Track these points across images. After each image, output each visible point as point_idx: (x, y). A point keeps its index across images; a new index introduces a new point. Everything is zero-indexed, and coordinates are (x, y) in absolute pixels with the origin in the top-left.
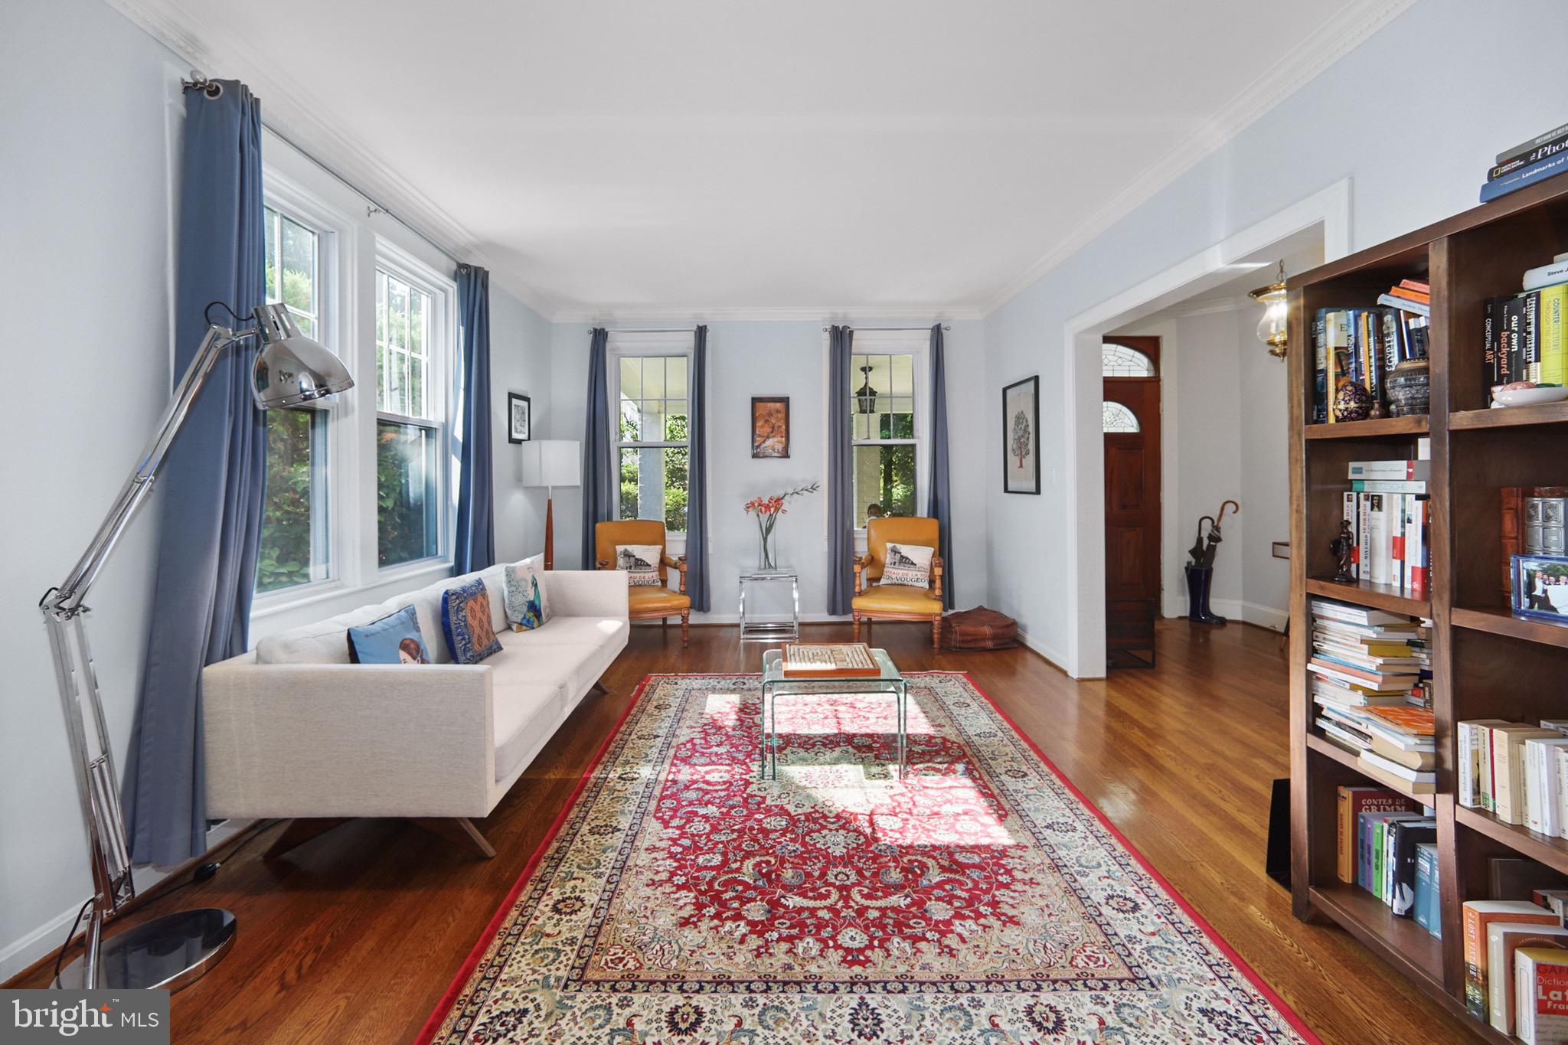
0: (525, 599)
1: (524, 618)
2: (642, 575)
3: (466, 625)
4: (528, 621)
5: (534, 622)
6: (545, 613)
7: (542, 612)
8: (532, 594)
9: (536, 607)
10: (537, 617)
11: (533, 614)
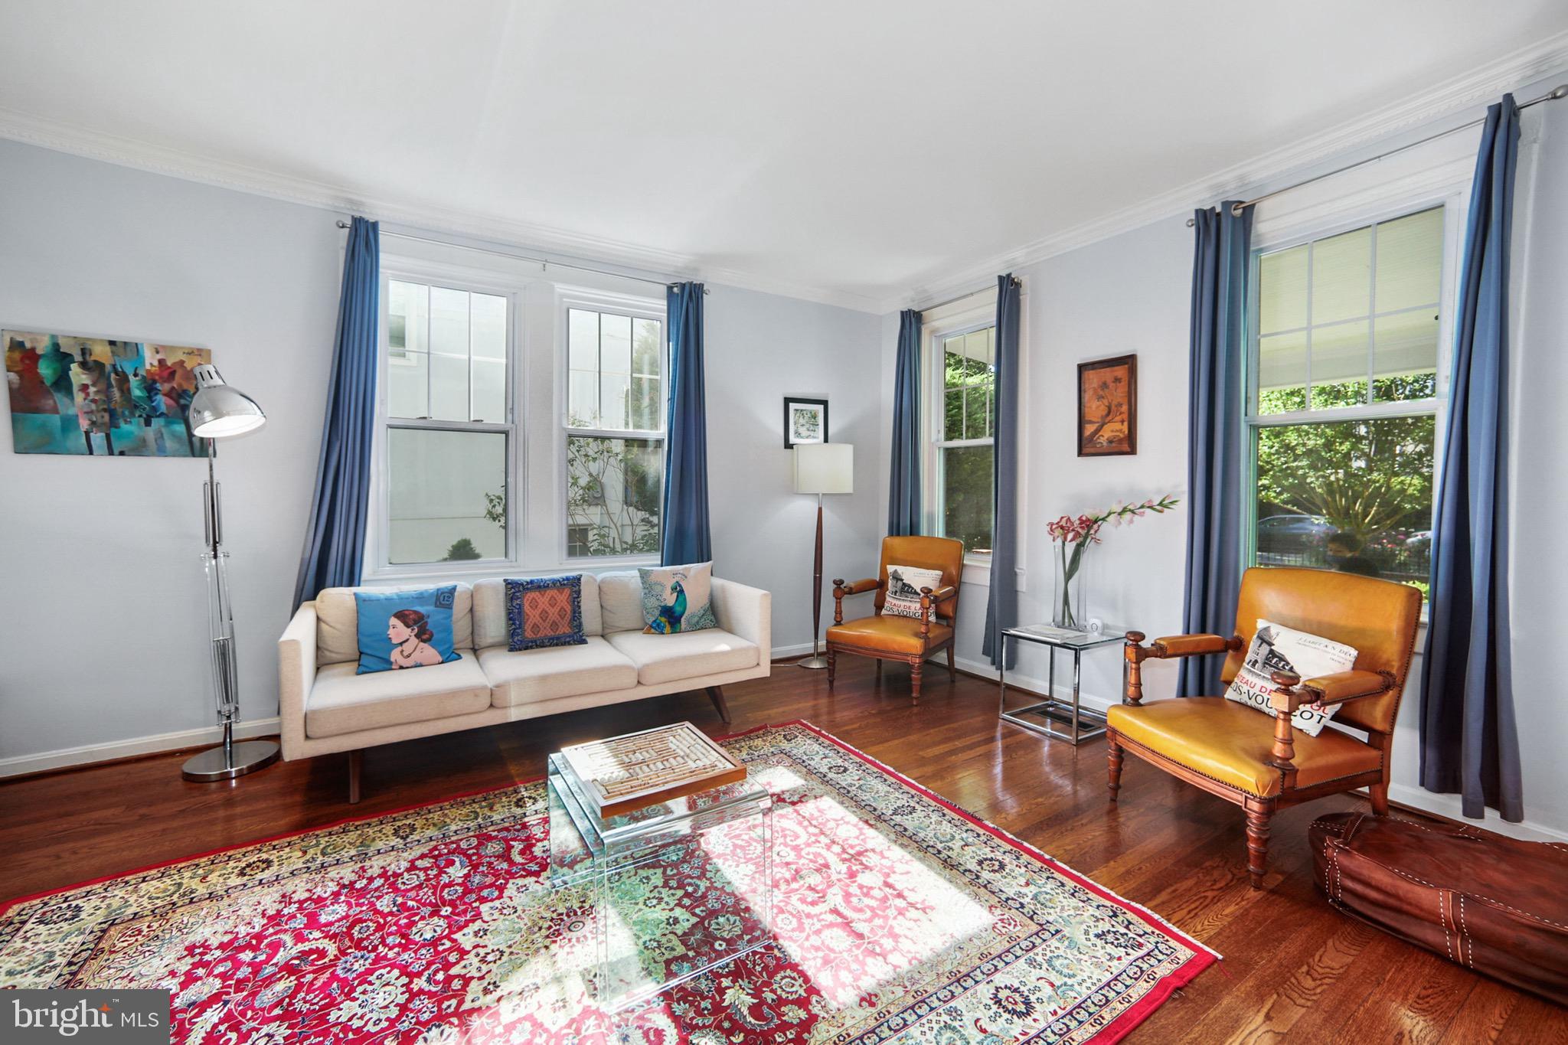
0: (658, 603)
1: (655, 621)
2: (908, 604)
4: (658, 625)
5: (665, 627)
6: (688, 621)
7: (683, 620)
8: (670, 600)
9: (673, 613)
10: (669, 623)
11: (663, 619)
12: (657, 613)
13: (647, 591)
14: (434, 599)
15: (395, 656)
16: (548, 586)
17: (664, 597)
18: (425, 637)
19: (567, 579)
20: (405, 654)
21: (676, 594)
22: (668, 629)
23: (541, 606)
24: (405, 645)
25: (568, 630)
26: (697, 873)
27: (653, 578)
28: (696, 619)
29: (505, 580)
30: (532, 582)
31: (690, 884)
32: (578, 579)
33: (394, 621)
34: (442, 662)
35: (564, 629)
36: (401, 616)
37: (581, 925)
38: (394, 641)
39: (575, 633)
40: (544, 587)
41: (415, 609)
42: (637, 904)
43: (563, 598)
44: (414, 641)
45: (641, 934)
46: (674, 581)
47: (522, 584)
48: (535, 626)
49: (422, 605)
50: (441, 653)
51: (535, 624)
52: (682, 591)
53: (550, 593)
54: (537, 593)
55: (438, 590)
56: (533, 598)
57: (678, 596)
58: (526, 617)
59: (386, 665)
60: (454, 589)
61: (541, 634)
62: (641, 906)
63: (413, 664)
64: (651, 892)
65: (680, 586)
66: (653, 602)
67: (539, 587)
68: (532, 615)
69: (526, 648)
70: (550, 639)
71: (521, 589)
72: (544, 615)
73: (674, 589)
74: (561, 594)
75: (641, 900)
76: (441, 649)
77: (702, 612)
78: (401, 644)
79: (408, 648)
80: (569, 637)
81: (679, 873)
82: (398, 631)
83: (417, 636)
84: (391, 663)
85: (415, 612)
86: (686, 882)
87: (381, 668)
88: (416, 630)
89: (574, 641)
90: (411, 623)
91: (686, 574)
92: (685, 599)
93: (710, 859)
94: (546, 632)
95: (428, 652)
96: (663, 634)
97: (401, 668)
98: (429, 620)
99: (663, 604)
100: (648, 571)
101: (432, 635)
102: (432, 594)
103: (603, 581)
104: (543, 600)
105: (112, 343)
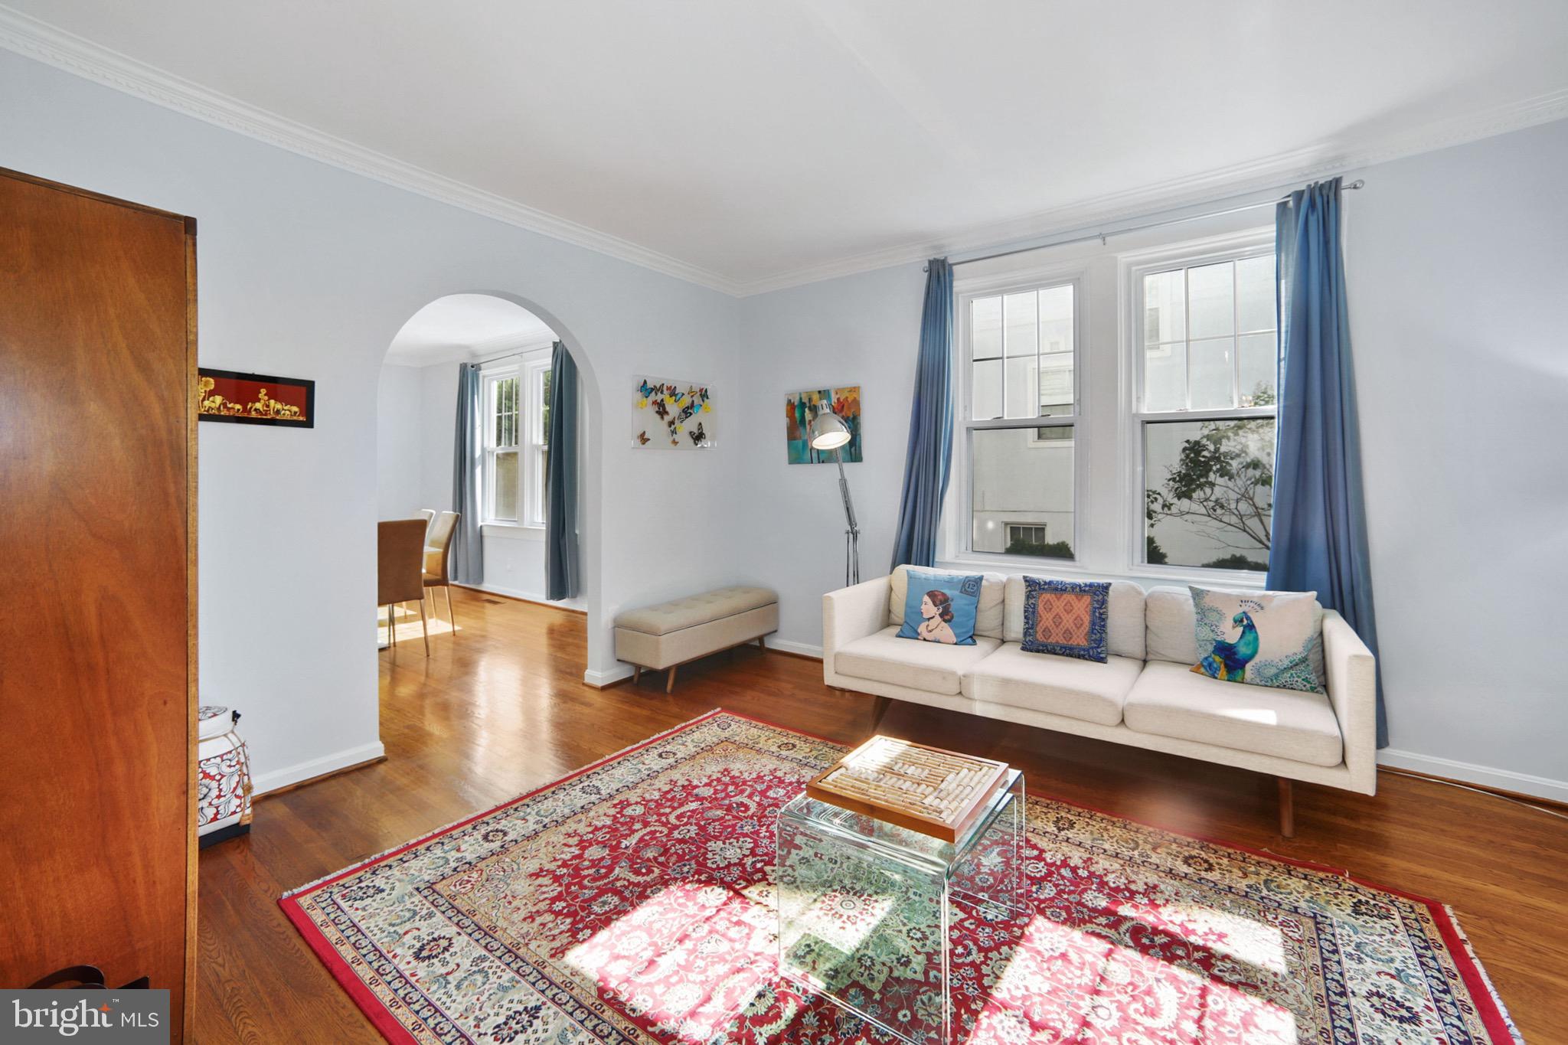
0: (1212, 635)
1: (1206, 658)
3: (1033, 613)
4: (1210, 665)
5: (1219, 670)
6: (1258, 671)
7: (1248, 667)
8: (1232, 635)
9: (1235, 653)
10: (1226, 666)
11: (1218, 659)
12: (1210, 648)
13: (1200, 617)
14: (960, 586)
15: (922, 629)
16: (1065, 590)
17: (1222, 629)
18: (947, 617)
19: (1091, 585)
20: (929, 629)
21: (1242, 629)
22: (1223, 672)
23: (1055, 611)
24: (931, 620)
25: (1084, 643)
26: (987, 944)
27: (1207, 601)
28: (1274, 671)
29: (1024, 577)
30: (1050, 583)
31: (965, 947)
32: (1106, 588)
33: (926, 598)
34: (956, 644)
35: (1080, 640)
36: (932, 595)
37: (852, 905)
38: (926, 616)
39: (1092, 648)
40: (1061, 589)
41: (944, 591)
42: (904, 925)
43: (1082, 607)
44: (938, 619)
45: (871, 946)
46: (1241, 610)
47: (1039, 584)
48: (1046, 630)
49: (950, 589)
50: (957, 635)
51: (1047, 627)
52: (1251, 627)
53: (1067, 597)
54: (1053, 596)
55: (967, 577)
56: (1048, 600)
57: (1244, 632)
58: (1039, 619)
59: (915, 635)
60: (981, 578)
61: (1052, 640)
62: (905, 930)
63: (933, 639)
64: (929, 926)
65: (1248, 618)
66: (1206, 633)
67: (1056, 589)
68: (1046, 619)
69: (1038, 651)
70: (1061, 648)
71: (1037, 588)
72: (1057, 620)
73: (1238, 621)
74: (1079, 600)
75: (911, 925)
76: (958, 631)
77: (1286, 663)
78: (929, 619)
79: (933, 623)
80: (1084, 650)
81: (973, 932)
82: (929, 608)
83: (941, 615)
84: (919, 634)
85: (943, 594)
86: (967, 942)
87: (910, 635)
88: (941, 610)
89: (1090, 656)
90: (938, 603)
91: (1263, 604)
92: (1256, 639)
93: (1017, 944)
94: (1057, 638)
95: (946, 631)
96: (1216, 678)
97: (925, 640)
98: (952, 603)
99: (1219, 639)
100: (1202, 591)
101: (952, 617)
102: (960, 580)
103: (1150, 596)
104: (1059, 604)
105: (820, 392)
